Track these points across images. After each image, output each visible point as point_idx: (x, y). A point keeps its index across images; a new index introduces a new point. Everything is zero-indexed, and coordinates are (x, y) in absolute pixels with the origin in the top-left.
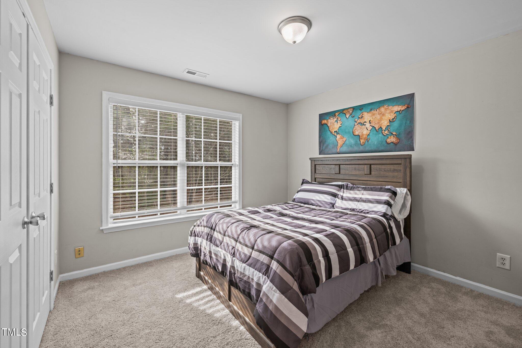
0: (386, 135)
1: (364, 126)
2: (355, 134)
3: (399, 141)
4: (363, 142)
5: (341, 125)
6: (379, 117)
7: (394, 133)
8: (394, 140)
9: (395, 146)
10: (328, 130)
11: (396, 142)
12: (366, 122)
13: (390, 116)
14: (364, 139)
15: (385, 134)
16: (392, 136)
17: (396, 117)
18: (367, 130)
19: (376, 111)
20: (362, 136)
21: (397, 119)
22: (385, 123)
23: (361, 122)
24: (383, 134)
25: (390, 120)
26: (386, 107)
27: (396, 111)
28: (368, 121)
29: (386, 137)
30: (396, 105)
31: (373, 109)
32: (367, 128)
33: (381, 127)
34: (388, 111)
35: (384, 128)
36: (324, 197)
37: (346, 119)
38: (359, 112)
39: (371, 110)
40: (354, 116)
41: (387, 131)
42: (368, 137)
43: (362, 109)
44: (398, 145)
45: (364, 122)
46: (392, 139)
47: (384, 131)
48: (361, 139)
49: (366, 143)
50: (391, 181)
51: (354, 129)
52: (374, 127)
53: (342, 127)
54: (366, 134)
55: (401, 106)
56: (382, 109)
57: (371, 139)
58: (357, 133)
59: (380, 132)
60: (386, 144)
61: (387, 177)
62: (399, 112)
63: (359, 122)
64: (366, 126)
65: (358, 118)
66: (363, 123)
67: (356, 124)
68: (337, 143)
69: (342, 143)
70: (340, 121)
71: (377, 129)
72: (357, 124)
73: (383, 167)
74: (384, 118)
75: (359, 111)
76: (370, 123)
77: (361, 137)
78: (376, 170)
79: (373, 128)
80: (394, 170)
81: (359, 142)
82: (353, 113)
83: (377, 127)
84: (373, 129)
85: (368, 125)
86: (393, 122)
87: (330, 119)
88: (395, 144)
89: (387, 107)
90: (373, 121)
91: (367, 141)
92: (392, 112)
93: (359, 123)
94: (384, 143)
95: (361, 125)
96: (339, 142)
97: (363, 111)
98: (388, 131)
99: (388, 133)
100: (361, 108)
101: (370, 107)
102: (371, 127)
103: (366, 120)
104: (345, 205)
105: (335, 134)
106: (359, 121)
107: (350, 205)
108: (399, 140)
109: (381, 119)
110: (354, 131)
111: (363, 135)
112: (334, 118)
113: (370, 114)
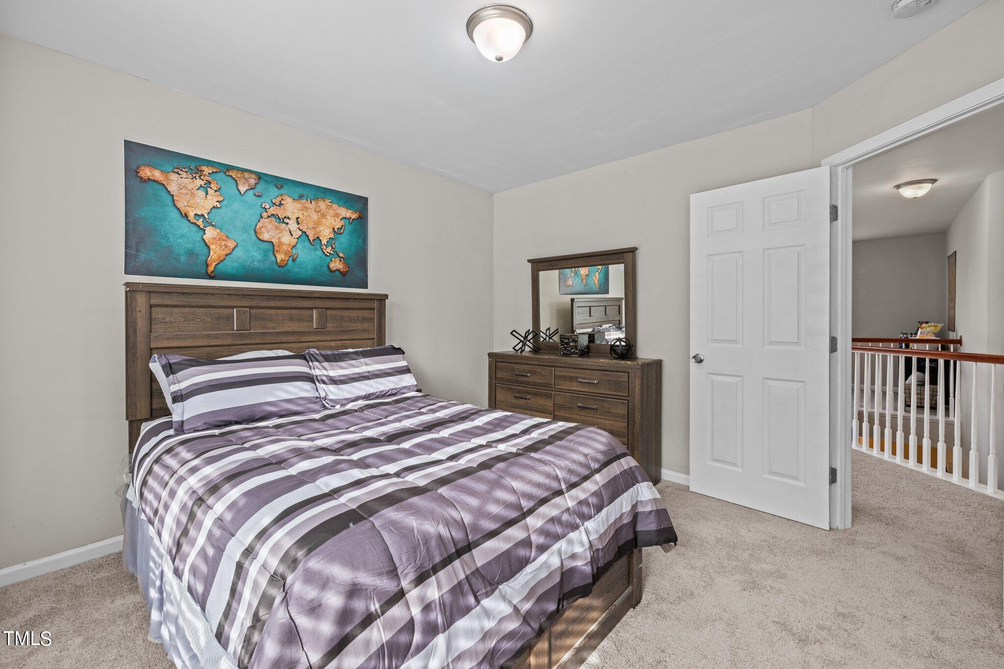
0: (328, 254)
1: (284, 225)
2: (261, 238)
3: (347, 269)
4: (282, 260)
5: (219, 206)
6: (316, 217)
7: (341, 255)
8: (341, 267)
9: (343, 278)
10: (170, 203)
11: (344, 270)
12: (289, 218)
13: (333, 222)
14: (285, 253)
15: (327, 252)
16: (338, 259)
17: (343, 227)
18: (292, 235)
19: (311, 203)
20: (279, 246)
21: (346, 232)
22: (326, 234)
23: (277, 215)
24: (324, 253)
25: (333, 229)
26: (328, 201)
27: (344, 216)
28: (293, 217)
29: (328, 259)
30: (344, 207)
31: (305, 198)
32: (290, 232)
33: (318, 237)
34: (331, 212)
35: (324, 242)
36: (296, 387)
37: (237, 193)
38: (274, 191)
39: (302, 197)
40: (260, 194)
41: (330, 248)
42: (294, 251)
43: (282, 187)
44: (346, 276)
45: (285, 217)
46: (336, 265)
47: (325, 247)
48: (278, 251)
49: (290, 262)
50: (361, 338)
51: (260, 225)
52: (305, 232)
53: (221, 211)
54: (289, 245)
55: (351, 211)
56: (322, 205)
57: (299, 256)
58: (266, 236)
59: (318, 246)
60: (328, 272)
61: (355, 331)
62: (348, 221)
63: (273, 213)
64: (289, 226)
65: (271, 205)
66: (283, 219)
67: (265, 215)
68: (206, 249)
69: (224, 253)
70: (216, 191)
71: (311, 240)
72: (268, 217)
73: (347, 313)
74: (323, 220)
75: (275, 189)
76: (298, 223)
77: (276, 248)
78: (335, 319)
79: (304, 234)
80: (364, 319)
81: (273, 259)
82: (258, 186)
83: (312, 235)
84: (304, 237)
85: (293, 226)
86: (340, 234)
87: (178, 173)
88: (343, 274)
89: (330, 204)
90: (304, 222)
91: (291, 259)
92: (337, 215)
93: (273, 215)
94: (325, 269)
95: (278, 221)
96: (212, 247)
97: (282, 191)
98: (332, 248)
99: (332, 252)
100: (280, 183)
101: (300, 191)
102: (300, 233)
103: (289, 214)
104: (348, 392)
105: (200, 222)
106: (274, 210)
107: (359, 389)
108: (348, 267)
109: (318, 223)
110: (258, 231)
111: (281, 244)
112: (195, 177)
113: (298, 205)
